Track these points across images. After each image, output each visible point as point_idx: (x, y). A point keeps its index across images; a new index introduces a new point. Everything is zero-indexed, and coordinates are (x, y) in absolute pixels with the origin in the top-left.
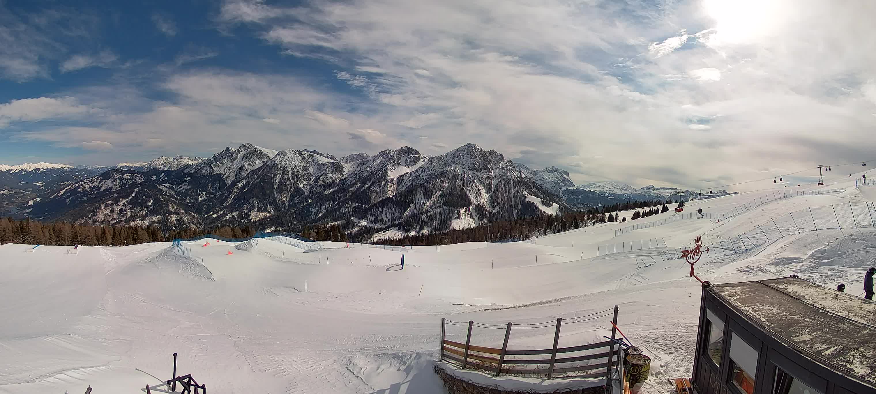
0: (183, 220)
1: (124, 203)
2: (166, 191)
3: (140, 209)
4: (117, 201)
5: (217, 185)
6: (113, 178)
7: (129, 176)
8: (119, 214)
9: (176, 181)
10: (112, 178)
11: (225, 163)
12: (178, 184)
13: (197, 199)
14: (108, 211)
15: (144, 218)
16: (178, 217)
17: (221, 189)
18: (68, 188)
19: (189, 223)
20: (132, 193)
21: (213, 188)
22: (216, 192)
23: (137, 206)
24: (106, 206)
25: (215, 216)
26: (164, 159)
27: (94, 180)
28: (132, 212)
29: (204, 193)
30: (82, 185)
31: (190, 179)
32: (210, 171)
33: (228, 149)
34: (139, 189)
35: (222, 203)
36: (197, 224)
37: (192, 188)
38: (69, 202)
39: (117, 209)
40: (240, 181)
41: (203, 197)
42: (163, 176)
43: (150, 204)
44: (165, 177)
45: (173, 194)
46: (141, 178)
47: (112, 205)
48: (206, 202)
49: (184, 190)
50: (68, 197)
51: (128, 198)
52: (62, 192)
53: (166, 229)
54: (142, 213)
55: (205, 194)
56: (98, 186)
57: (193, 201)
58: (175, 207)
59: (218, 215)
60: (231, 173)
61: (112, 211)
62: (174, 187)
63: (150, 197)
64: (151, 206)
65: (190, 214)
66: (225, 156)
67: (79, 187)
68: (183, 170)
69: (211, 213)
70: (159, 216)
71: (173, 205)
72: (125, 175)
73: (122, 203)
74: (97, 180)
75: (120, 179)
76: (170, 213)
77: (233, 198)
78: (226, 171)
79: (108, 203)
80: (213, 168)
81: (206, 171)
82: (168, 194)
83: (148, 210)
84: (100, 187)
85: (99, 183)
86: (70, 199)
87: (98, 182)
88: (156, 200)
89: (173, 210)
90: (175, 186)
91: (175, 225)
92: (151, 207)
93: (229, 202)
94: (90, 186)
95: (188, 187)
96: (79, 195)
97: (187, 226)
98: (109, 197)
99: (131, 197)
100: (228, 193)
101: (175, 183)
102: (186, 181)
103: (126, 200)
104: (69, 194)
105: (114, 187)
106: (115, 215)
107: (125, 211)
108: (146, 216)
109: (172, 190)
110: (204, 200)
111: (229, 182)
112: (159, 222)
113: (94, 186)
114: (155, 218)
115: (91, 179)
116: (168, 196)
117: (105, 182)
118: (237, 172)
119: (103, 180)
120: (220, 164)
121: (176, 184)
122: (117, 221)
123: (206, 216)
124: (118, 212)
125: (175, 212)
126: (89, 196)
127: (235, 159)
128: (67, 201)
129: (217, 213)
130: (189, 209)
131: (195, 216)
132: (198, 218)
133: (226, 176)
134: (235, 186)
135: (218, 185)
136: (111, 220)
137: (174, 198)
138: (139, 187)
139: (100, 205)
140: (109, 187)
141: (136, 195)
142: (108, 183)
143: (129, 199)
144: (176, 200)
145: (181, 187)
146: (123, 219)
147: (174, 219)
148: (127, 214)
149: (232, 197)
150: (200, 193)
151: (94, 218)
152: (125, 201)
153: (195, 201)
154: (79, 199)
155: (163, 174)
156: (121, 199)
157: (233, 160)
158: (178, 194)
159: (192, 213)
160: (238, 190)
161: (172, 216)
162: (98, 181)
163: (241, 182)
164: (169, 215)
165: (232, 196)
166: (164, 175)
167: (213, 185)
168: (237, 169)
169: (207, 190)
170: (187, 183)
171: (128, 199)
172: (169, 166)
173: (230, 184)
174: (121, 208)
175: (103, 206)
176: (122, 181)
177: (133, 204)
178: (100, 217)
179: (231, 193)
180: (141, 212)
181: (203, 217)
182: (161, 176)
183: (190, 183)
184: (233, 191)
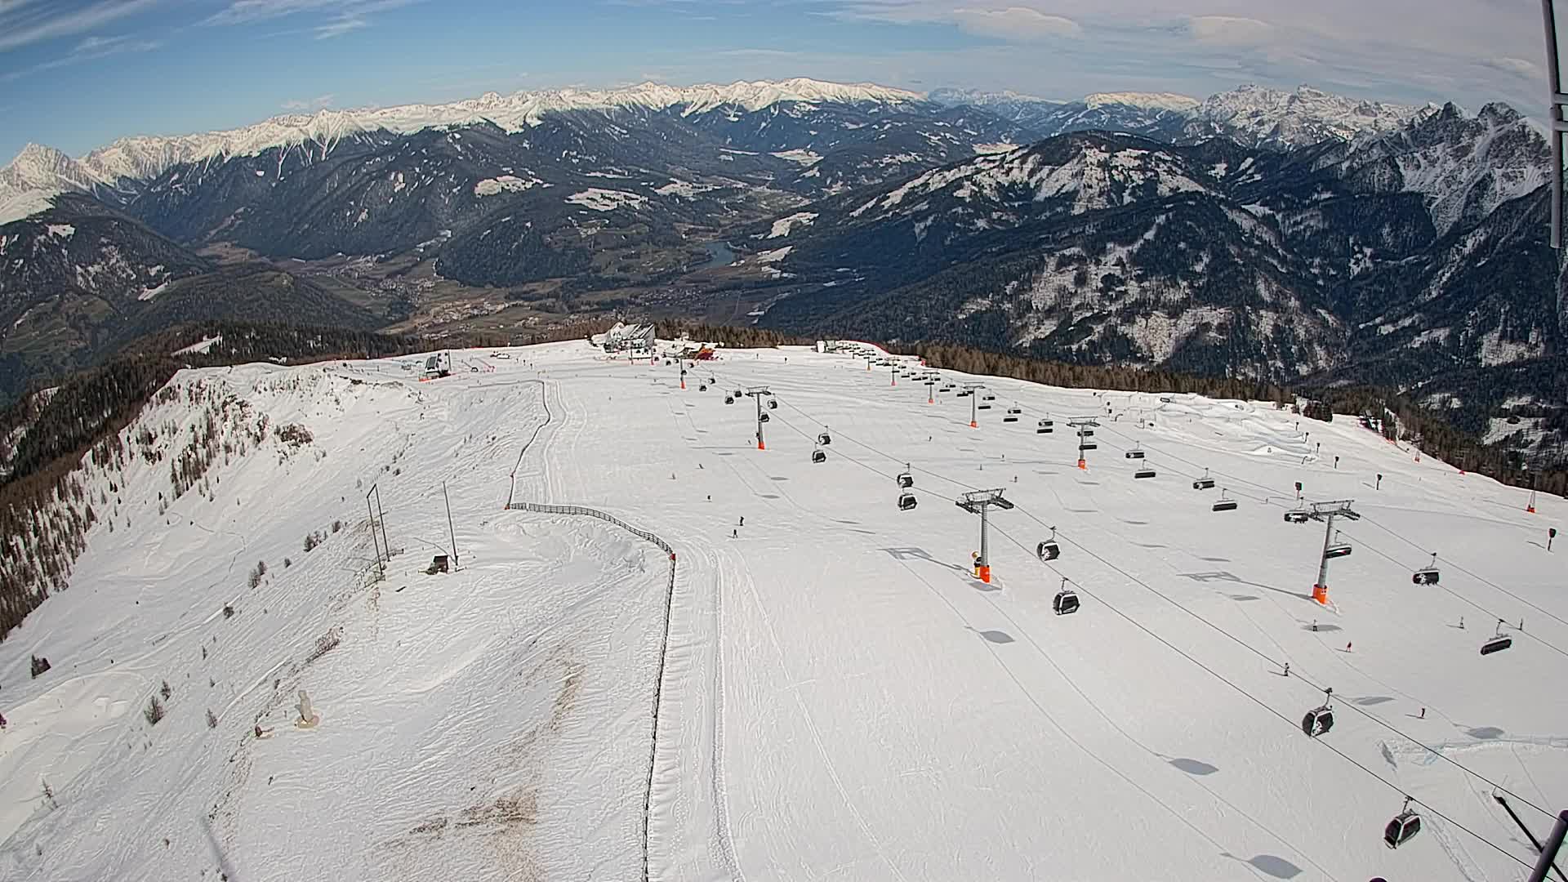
0: (1292, 330)
1: (1120, 259)
2: (1251, 230)
3: (1169, 283)
4: (1096, 251)
5: (1408, 231)
6: (1079, 161)
7: (1135, 158)
8: (1100, 290)
9: (1286, 201)
10: (1076, 161)
11: (1438, 158)
12: (1291, 209)
13: (1345, 269)
14: (1068, 279)
15: (1178, 310)
16: (1278, 318)
17: (1419, 246)
18: (917, 182)
19: (1309, 343)
20: (1147, 230)
21: (1396, 236)
22: (1403, 255)
23: (1158, 272)
24: (1063, 263)
25: (1387, 329)
26: (1257, 95)
27: (1012, 162)
28: (1144, 290)
29: (1368, 251)
30: (968, 178)
31: (1330, 198)
32: (1392, 178)
33: (1449, 110)
34: (1167, 218)
35: (1412, 292)
36: (1330, 348)
37: (1331, 229)
38: (924, 234)
39: (1096, 275)
40: (1470, 231)
41: (1362, 264)
42: (1249, 168)
43: (1199, 268)
44: (1255, 173)
45: (1273, 243)
46: (1174, 168)
47: (1081, 260)
48: (1367, 281)
49: (1309, 233)
50: (920, 216)
51: (1131, 242)
52: (896, 196)
53: (1240, 352)
54: (1174, 296)
55: (1369, 254)
56: (1028, 184)
57: (1332, 272)
58: (1274, 287)
59: (1396, 330)
60: (1453, 196)
61: (1081, 280)
62: (1279, 217)
63: (1201, 247)
64: (1201, 275)
65: (1314, 313)
66: (1441, 131)
67: (958, 184)
68: (1315, 158)
69: (1378, 320)
70: (1222, 310)
71: (1270, 279)
72: (1121, 154)
73: (1111, 259)
74: (1022, 163)
75: (1104, 165)
76: (1258, 303)
77: (1446, 283)
78: (1437, 186)
79: (1067, 252)
80: (1402, 170)
81: (1380, 177)
82: (1257, 242)
83: (1191, 286)
84: (1032, 186)
85: (1032, 173)
86: (929, 222)
87: (1026, 172)
88: (1220, 259)
89: (1268, 294)
90: (1280, 215)
91: (1268, 344)
92: (1200, 278)
93: (1434, 294)
94: (998, 183)
95: (1321, 226)
96: (960, 210)
97: (1301, 349)
98: (1071, 232)
99: (1142, 241)
100: (1435, 263)
101: (1283, 206)
102: (1317, 202)
103: (1125, 250)
104: (924, 206)
105: (1082, 192)
106: (1090, 293)
107: (1122, 282)
108: (1186, 304)
109: (1270, 229)
110: (1364, 275)
111: (1444, 224)
112: (1221, 328)
113: (1014, 183)
114: (1214, 316)
115: (998, 157)
116: (1256, 247)
117: (1052, 171)
118: (1469, 196)
119: (1043, 164)
120: (1423, 162)
121: (1284, 210)
122: (1096, 311)
123: (1361, 326)
124: (1100, 285)
125: (1272, 303)
126: (995, 215)
127: (1466, 150)
128: (917, 231)
129: (1394, 322)
130: (1316, 299)
131: (1330, 322)
132: (1336, 331)
133: (1437, 202)
134: (1456, 245)
135: (1410, 230)
136: (1077, 308)
137: (1276, 256)
138: (1170, 210)
139: (1042, 259)
140: (1063, 191)
141: (1156, 236)
142: (1061, 179)
143: (1136, 247)
144: (1279, 262)
145: (1301, 223)
146: (1113, 308)
147: (1266, 323)
148: (1126, 292)
149: (1444, 279)
150: (1356, 248)
151: (1022, 297)
152: (1122, 252)
153: (1338, 274)
154: (958, 225)
155: (1250, 160)
156: (1110, 245)
157: (1461, 153)
158: (1288, 242)
159: (1322, 312)
160: (1463, 258)
161: (1262, 312)
162: (1029, 166)
163: (1474, 236)
164: (1256, 311)
165: (1443, 274)
166: (1253, 164)
167: (1395, 230)
168: (1471, 186)
169: (1375, 241)
170: (1319, 209)
171: (1130, 248)
172: (1273, 125)
173: (1446, 231)
174: (1110, 274)
175: (1052, 263)
176: (1111, 176)
177: (1148, 263)
178: (1043, 295)
179: (1442, 267)
180: (1171, 289)
181: (1353, 330)
182: (1243, 166)
183: (1327, 209)
184: (1447, 259)
